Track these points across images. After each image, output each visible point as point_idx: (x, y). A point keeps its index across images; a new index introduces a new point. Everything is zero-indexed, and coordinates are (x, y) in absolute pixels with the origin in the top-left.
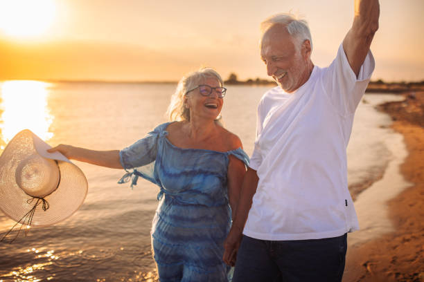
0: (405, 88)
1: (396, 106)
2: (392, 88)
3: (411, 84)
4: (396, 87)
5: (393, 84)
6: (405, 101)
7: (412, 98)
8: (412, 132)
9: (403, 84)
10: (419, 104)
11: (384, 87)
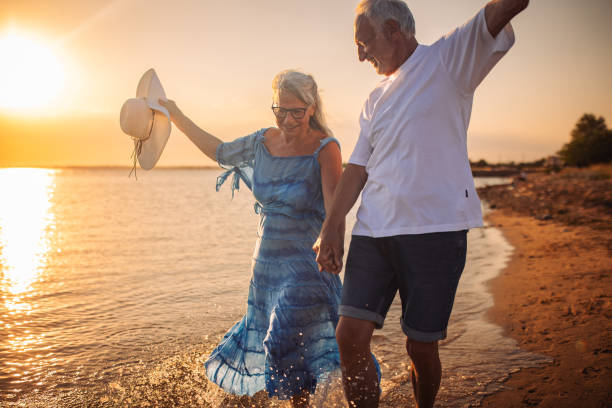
0: (515, 170)
1: (501, 189)
2: (497, 170)
3: (522, 166)
4: (503, 169)
5: (499, 165)
6: (512, 184)
7: (522, 179)
8: (518, 224)
9: (512, 165)
10: (531, 186)
11: (488, 169)
